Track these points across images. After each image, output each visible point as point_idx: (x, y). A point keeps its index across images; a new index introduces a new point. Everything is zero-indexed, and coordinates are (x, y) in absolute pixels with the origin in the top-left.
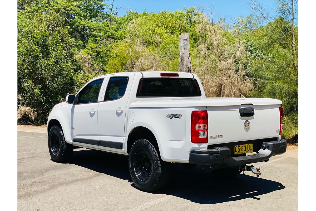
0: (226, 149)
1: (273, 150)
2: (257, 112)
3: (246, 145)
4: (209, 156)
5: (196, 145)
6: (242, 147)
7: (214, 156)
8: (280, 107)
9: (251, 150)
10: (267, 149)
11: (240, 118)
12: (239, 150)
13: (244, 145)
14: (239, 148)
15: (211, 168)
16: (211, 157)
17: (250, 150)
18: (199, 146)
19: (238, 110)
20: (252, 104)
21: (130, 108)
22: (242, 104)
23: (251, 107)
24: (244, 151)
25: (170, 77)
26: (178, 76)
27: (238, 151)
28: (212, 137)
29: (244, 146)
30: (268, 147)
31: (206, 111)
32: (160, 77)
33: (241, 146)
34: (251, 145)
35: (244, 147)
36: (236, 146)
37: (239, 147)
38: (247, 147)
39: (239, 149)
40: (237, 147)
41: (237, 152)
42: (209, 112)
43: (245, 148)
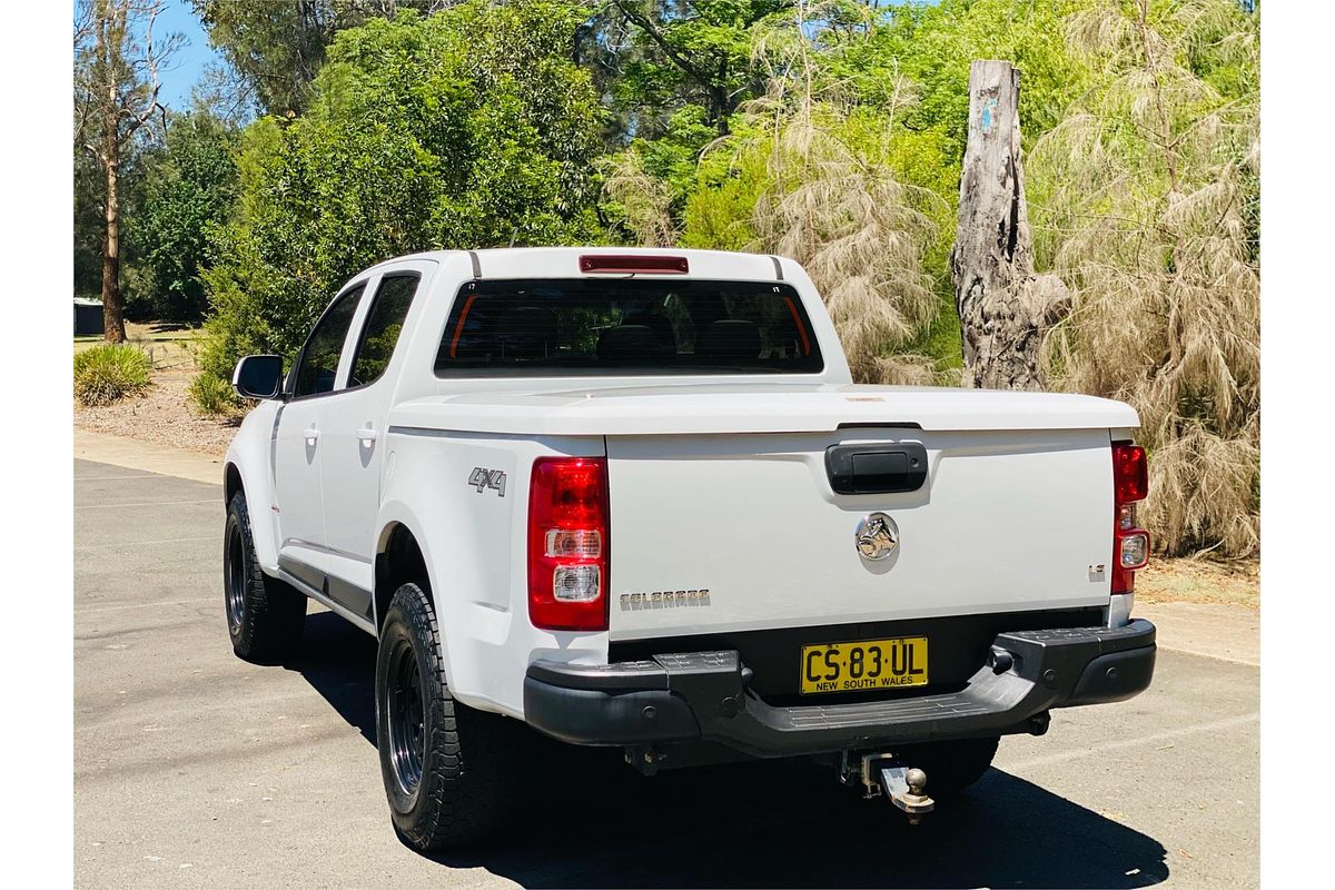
0: (721, 664)
1: (1041, 683)
2: (943, 469)
3: (886, 646)
4: (603, 700)
5: (548, 640)
6: (857, 655)
7: (636, 700)
8: (1115, 445)
9: (920, 671)
10: (1011, 671)
11: (831, 501)
12: (832, 671)
13: (866, 646)
14: (833, 658)
15: (648, 759)
16: (616, 707)
17: (912, 672)
18: (563, 643)
19: (818, 457)
20: (915, 426)
21: (393, 429)
22: (842, 426)
23: (908, 439)
24: (865, 676)
25: (636, 276)
26: (686, 270)
27: (828, 677)
28: (634, 601)
29: (871, 650)
30: (1017, 662)
31: (603, 462)
32: (578, 274)
33: (845, 649)
34: (920, 646)
35: (869, 658)
36: (808, 651)
37: (836, 652)
38: (887, 654)
39: (836, 665)
40: (818, 654)
41: (820, 682)
42: (615, 466)
43: (877, 660)
